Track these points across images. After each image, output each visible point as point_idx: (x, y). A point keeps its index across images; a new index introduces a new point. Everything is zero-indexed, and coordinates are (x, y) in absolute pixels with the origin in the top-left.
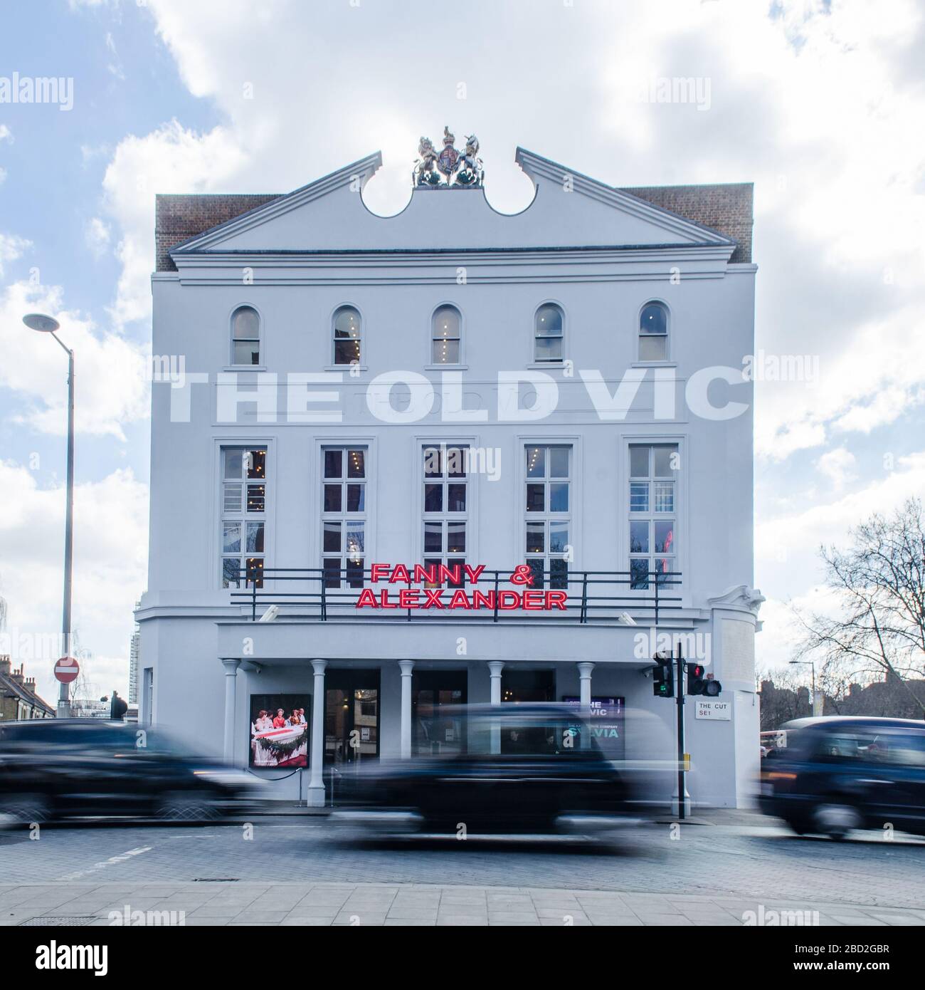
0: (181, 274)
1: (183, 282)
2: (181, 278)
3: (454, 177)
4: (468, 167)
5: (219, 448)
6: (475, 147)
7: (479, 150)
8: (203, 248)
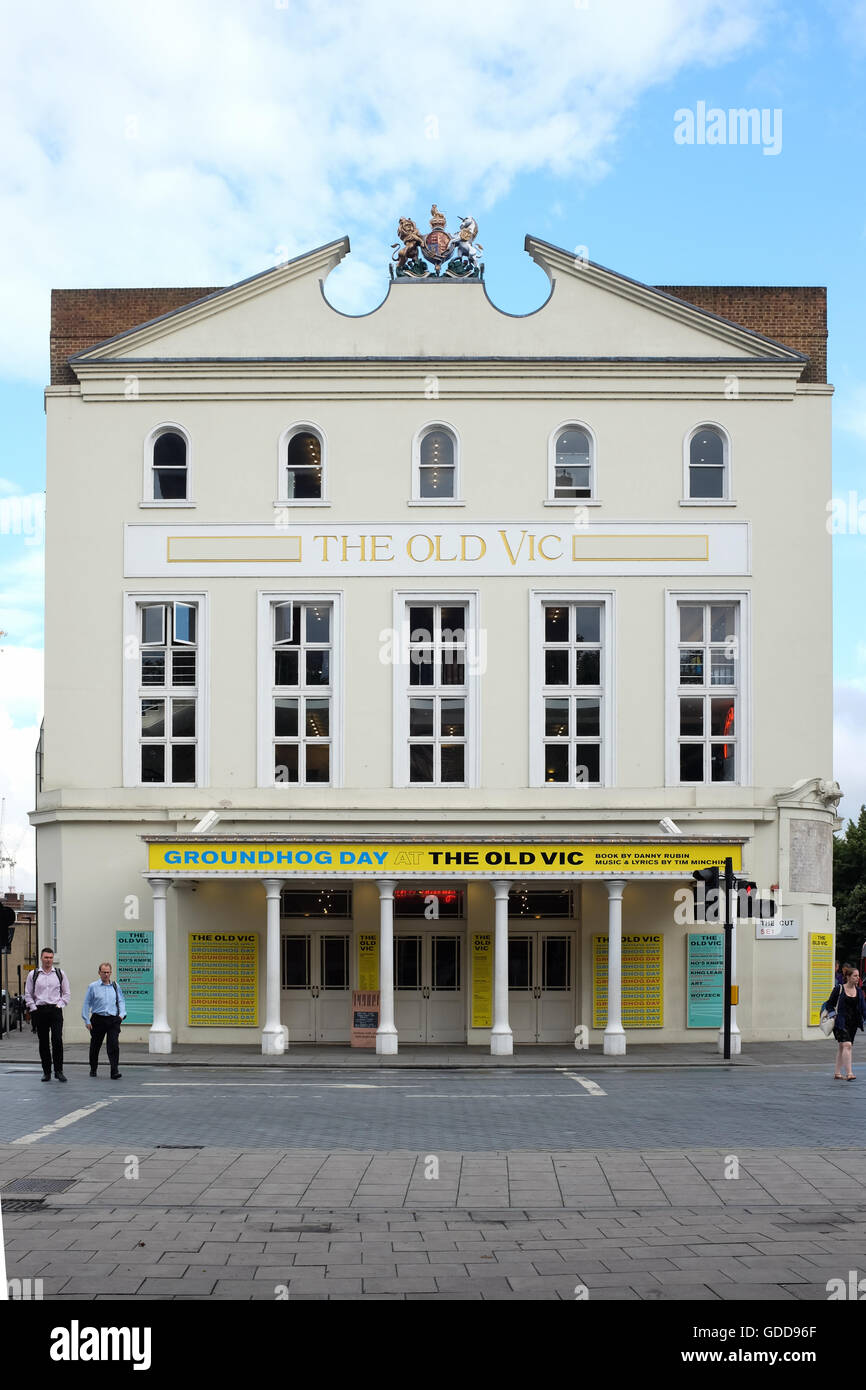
0: (85, 388)
1: (85, 398)
2: (82, 392)
3: (444, 267)
4: (463, 255)
5: (135, 604)
6: (472, 231)
7: (478, 235)
8: (112, 357)
